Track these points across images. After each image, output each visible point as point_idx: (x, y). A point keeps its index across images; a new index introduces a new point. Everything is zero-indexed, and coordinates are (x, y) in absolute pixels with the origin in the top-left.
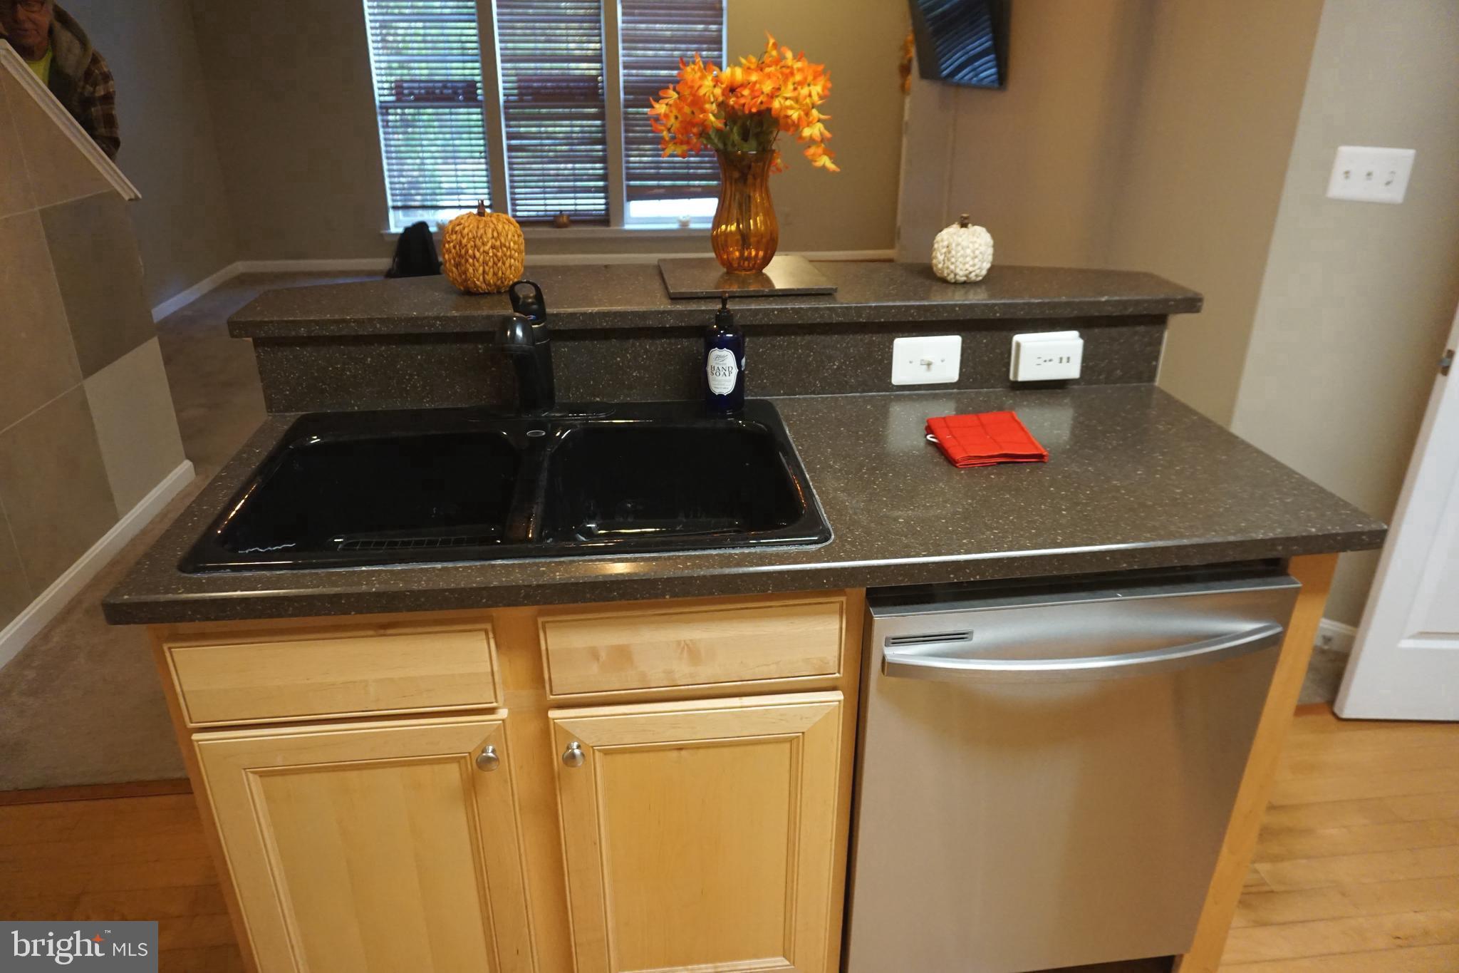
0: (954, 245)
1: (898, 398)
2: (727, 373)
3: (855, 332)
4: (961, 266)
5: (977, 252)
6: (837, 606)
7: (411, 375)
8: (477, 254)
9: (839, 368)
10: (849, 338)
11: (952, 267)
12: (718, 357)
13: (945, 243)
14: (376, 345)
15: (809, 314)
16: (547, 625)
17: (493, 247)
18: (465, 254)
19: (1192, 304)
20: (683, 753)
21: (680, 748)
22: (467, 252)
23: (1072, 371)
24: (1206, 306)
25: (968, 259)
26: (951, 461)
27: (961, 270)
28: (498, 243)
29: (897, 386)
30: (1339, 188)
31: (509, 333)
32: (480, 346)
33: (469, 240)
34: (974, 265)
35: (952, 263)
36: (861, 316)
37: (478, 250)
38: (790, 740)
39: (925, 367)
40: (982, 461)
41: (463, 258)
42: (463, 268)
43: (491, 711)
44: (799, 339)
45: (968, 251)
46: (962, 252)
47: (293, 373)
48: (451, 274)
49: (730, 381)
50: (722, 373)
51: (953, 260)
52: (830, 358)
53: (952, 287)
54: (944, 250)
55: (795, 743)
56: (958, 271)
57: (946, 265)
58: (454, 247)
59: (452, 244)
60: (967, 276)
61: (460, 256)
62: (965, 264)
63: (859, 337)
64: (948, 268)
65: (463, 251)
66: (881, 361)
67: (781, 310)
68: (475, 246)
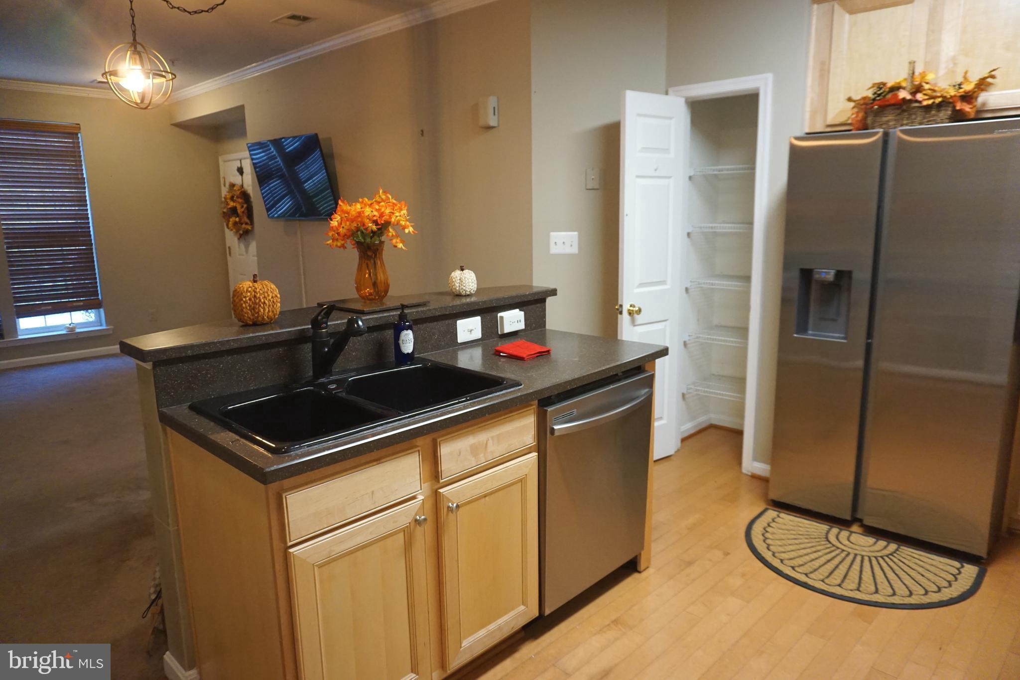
0: (463, 278)
1: (463, 349)
2: (410, 342)
3: (442, 320)
4: (468, 287)
5: (473, 280)
6: (533, 411)
7: (245, 371)
8: (266, 301)
9: (437, 338)
10: (440, 323)
11: (464, 288)
12: (406, 334)
13: (459, 278)
14: (226, 356)
15: (428, 312)
16: (441, 442)
17: (272, 297)
18: (259, 302)
19: (554, 292)
20: (487, 498)
21: (485, 496)
22: (260, 300)
23: (521, 326)
24: (558, 292)
25: (470, 284)
26: (521, 359)
27: (468, 289)
28: (274, 295)
29: (460, 343)
30: (554, 250)
31: (356, 325)
32: (280, 349)
33: (261, 294)
34: (473, 286)
35: (464, 286)
36: (446, 312)
37: (266, 300)
38: (521, 481)
39: (469, 332)
40: (533, 356)
41: (257, 305)
42: (257, 311)
43: (414, 498)
44: (421, 326)
45: (470, 280)
46: (468, 281)
47: (177, 381)
48: (246, 315)
49: (411, 346)
50: (408, 342)
51: (464, 285)
52: (434, 334)
53: (464, 298)
54: (458, 281)
55: (523, 481)
56: (467, 289)
57: (460, 288)
58: (250, 299)
59: (248, 298)
60: (470, 292)
61: (255, 303)
62: (469, 286)
63: (444, 322)
64: (462, 289)
65: (258, 301)
66: (453, 332)
67: (417, 312)
68: (265, 297)
